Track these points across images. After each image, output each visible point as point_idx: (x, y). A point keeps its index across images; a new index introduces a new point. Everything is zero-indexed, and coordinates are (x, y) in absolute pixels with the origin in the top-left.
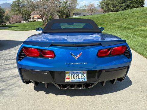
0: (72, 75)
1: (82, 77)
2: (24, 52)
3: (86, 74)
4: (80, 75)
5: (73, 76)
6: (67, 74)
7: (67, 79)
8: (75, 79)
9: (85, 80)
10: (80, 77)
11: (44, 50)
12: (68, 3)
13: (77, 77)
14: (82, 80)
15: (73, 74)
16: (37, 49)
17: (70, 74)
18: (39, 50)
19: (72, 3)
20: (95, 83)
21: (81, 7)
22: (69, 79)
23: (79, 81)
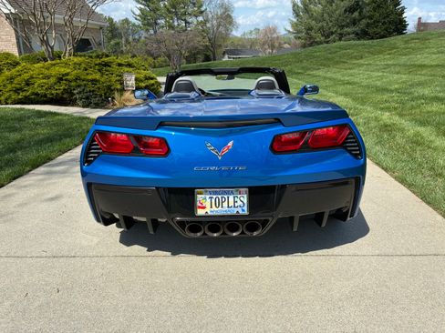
0: (211, 198)
1: (236, 204)
2: (97, 145)
3: (245, 196)
4: (231, 198)
5: (213, 201)
6: (199, 196)
7: (200, 207)
8: (220, 208)
9: (243, 210)
10: (231, 204)
11: (145, 136)
12: (208, 25)
13: (225, 204)
14: (236, 210)
15: (215, 197)
16: (128, 135)
17: (208, 197)
18: (132, 139)
19: (219, 25)
20: (270, 219)
21: (244, 34)
22: (204, 208)
23: (229, 213)
